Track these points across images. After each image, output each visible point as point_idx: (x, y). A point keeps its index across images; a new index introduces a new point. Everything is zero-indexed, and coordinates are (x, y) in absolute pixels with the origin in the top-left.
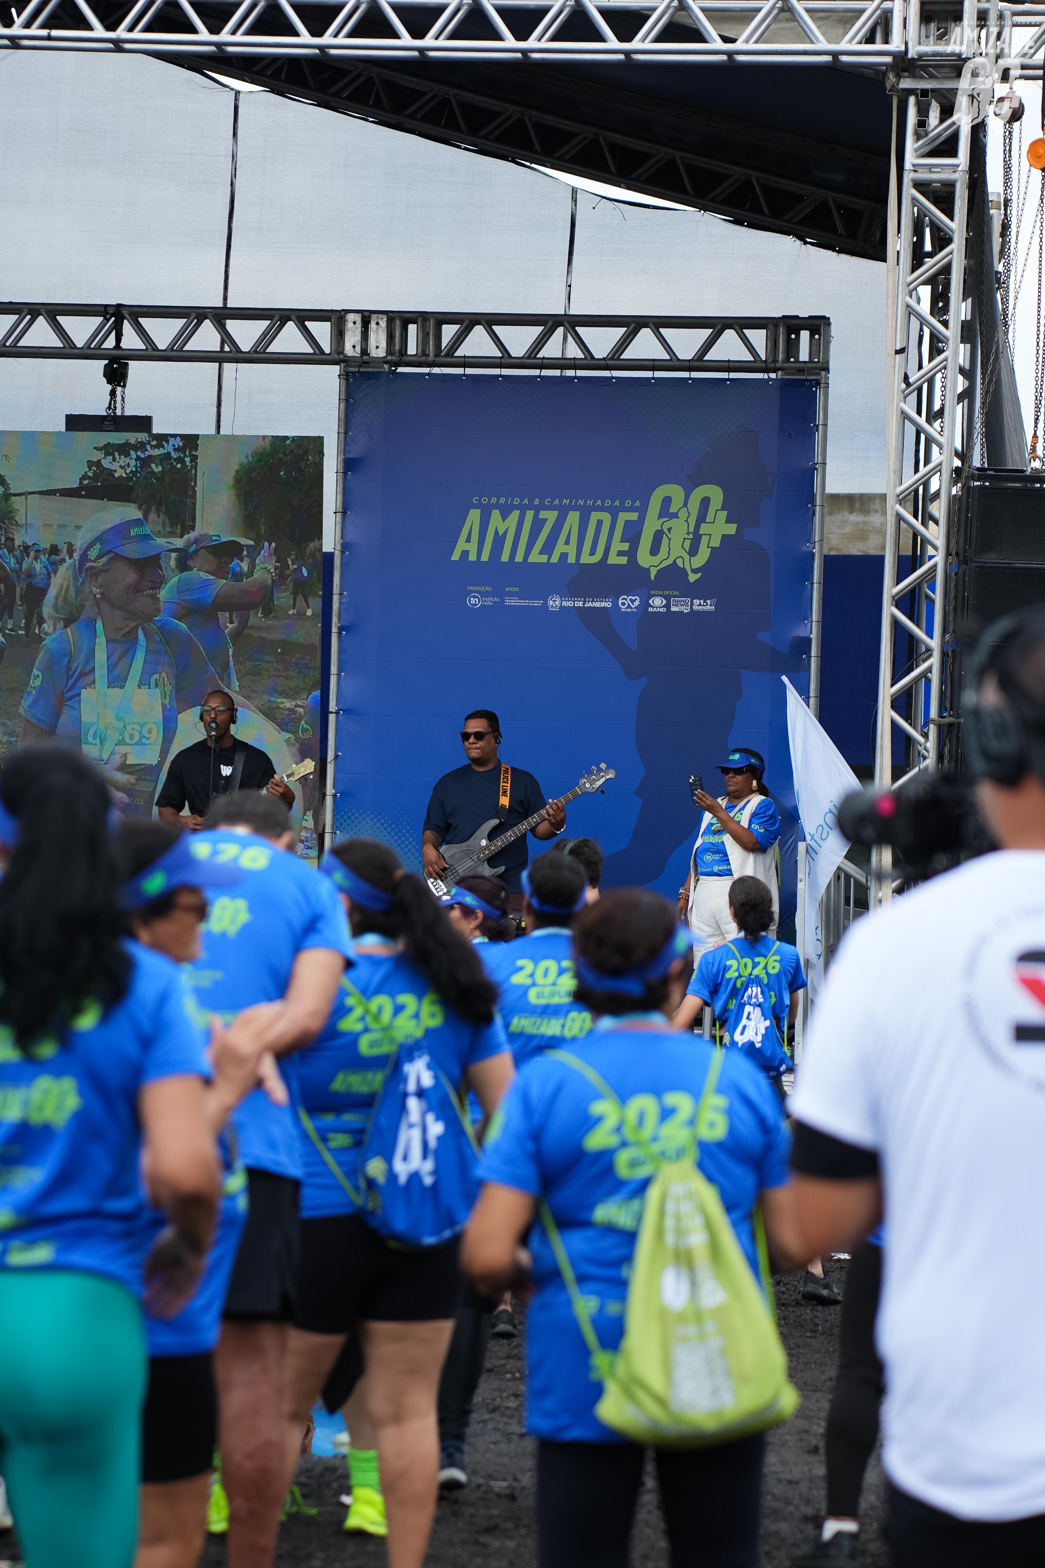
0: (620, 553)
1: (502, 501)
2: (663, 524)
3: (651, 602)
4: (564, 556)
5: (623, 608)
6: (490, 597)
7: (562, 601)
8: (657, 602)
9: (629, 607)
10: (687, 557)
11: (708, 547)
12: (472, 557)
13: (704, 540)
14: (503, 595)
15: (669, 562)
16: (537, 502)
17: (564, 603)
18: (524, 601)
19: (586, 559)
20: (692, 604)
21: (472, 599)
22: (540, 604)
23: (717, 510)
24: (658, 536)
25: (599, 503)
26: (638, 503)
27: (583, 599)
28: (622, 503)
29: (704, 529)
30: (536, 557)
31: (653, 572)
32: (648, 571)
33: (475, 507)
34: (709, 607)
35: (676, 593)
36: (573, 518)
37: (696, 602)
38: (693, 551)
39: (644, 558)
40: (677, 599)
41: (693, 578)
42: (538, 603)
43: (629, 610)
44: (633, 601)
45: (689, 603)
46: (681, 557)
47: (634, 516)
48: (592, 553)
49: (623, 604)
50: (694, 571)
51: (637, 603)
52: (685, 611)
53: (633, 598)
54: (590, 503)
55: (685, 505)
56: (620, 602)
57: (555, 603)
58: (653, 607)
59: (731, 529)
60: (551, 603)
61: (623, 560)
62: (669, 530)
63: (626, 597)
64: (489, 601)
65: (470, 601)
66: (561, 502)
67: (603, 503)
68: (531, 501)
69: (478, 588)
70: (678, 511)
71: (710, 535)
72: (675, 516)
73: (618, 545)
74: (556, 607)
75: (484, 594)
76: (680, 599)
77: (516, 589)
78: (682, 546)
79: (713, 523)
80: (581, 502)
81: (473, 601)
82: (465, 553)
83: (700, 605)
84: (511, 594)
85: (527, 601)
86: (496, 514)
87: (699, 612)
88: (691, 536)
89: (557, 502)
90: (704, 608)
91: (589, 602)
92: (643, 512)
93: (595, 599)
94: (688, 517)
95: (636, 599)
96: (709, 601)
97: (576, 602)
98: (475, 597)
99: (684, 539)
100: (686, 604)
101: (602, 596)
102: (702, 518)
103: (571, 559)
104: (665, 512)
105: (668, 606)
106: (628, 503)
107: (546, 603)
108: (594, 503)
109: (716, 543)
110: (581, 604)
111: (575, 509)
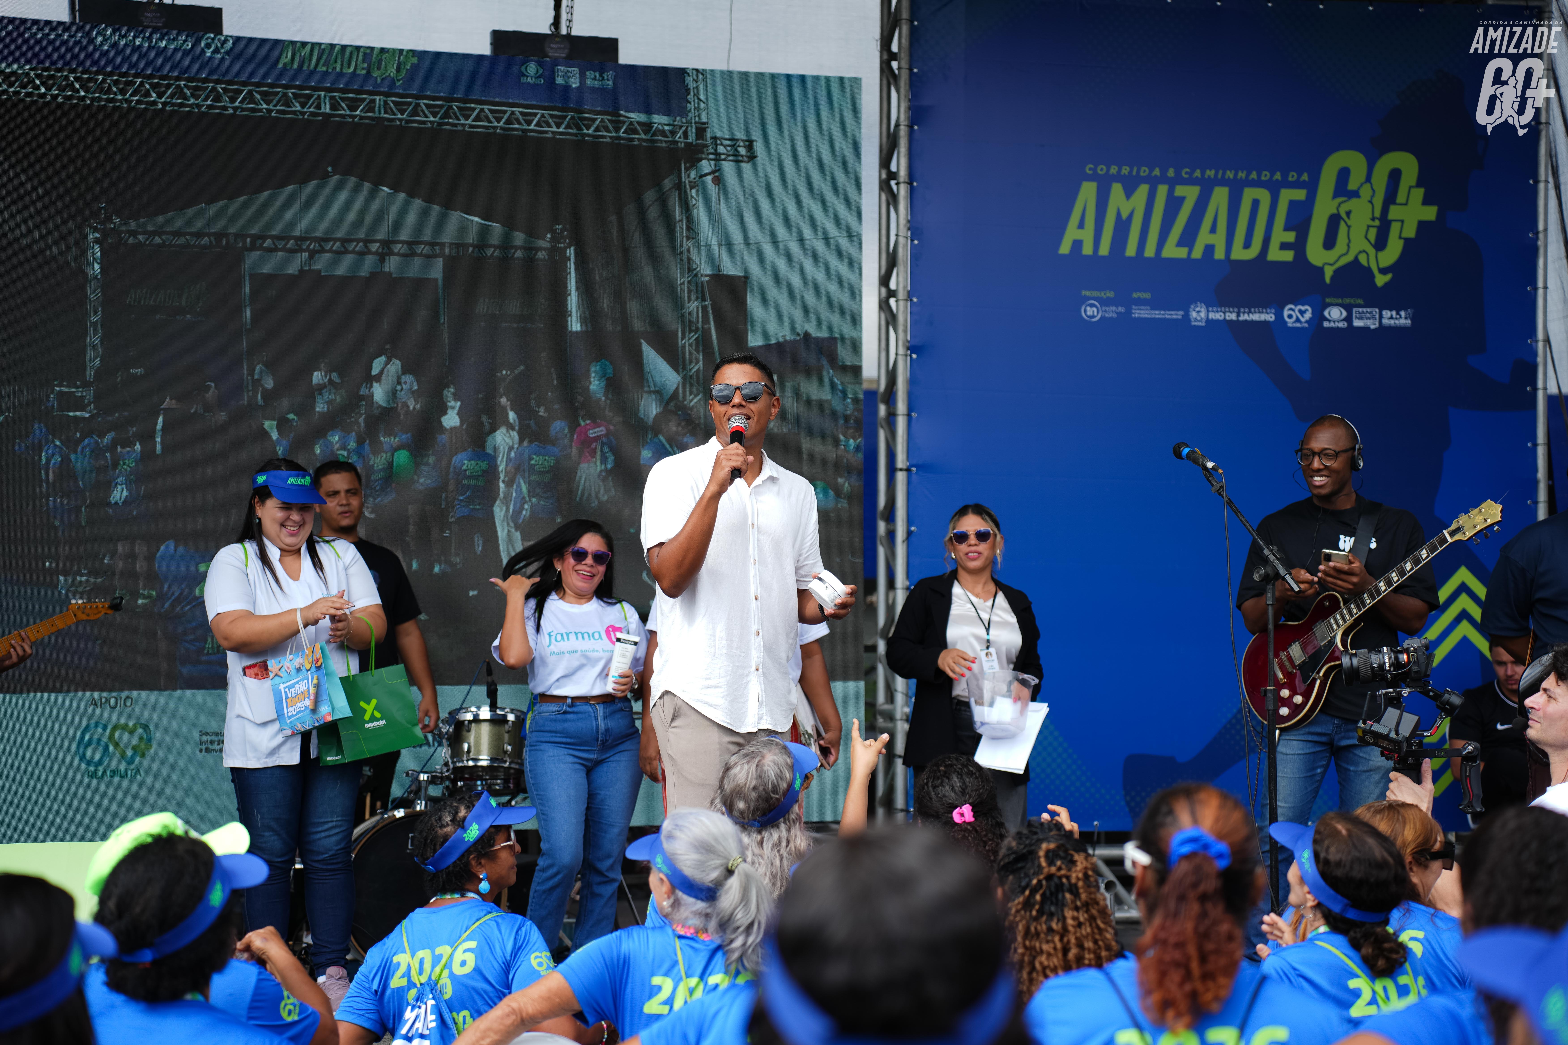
0: (1284, 246)
1: (1125, 170)
2: (1339, 205)
3: (1326, 313)
4: (1209, 249)
5: (1290, 322)
6: (1113, 305)
7: (1208, 311)
8: (1335, 314)
9: (1298, 320)
10: (1372, 251)
11: (1400, 238)
12: (1088, 250)
13: (1395, 228)
14: (1130, 303)
15: (1349, 258)
16: (1171, 173)
17: (1212, 316)
18: (1157, 312)
19: (1239, 253)
20: (1381, 317)
21: (1088, 308)
22: (1180, 317)
23: (1411, 187)
24: (1334, 222)
25: (1254, 175)
26: (1305, 177)
27: (1236, 310)
28: (1285, 176)
29: (1394, 212)
30: (1172, 251)
31: (1329, 273)
32: (1320, 271)
33: (1090, 178)
34: (1403, 320)
35: (1360, 301)
36: (1220, 196)
37: (1387, 313)
38: (1380, 244)
39: (1316, 254)
40: (1360, 310)
41: (1381, 280)
42: (1177, 315)
43: (1298, 325)
44: (1302, 312)
45: (1377, 316)
46: (1364, 251)
47: (1300, 195)
48: (1247, 245)
49: (1290, 316)
50: (1383, 271)
51: (1308, 315)
52: (1373, 327)
53: (1303, 308)
54: (1242, 175)
55: (1368, 179)
56: (1286, 313)
57: (1199, 314)
58: (1330, 321)
59: (1430, 213)
60: (1194, 314)
61: (1288, 256)
62: (1348, 213)
63: (1292, 306)
64: (1112, 312)
65: (1085, 311)
66: (1203, 173)
67: (1259, 175)
68: (1164, 171)
69: (1095, 294)
70: (1359, 189)
71: (1402, 221)
72: (1355, 194)
73: (1281, 235)
74: (1201, 321)
75: (1104, 302)
76: (1365, 310)
77: (1147, 295)
78: (1366, 238)
79: (1406, 204)
80: (1230, 174)
81: (1090, 311)
82: (1077, 245)
83: (1391, 318)
84: (1140, 302)
85: (1162, 312)
86: (1117, 189)
87: (1390, 328)
88: (1377, 223)
89: (1198, 173)
90: (1397, 322)
91: (1244, 313)
92: (1312, 188)
93: (1253, 310)
94: (1372, 197)
95: (1307, 310)
96: (1403, 313)
97: (1227, 314)
98: (1092, 306)
99: (1369, 226)
100: (1374, 317)
101: (1262, 306)
102: (1390, 198)
103: (1219, 254)
104: (1342, 189)
105: (1349, 319)
106: (1292, 176)
107: (1187, 316)
108: (1248, 175)
109: (1410, 232)
110: (1233, 316)
111: (1223, 182)
